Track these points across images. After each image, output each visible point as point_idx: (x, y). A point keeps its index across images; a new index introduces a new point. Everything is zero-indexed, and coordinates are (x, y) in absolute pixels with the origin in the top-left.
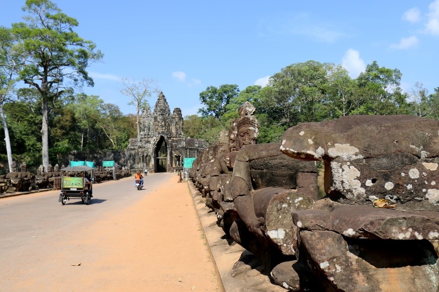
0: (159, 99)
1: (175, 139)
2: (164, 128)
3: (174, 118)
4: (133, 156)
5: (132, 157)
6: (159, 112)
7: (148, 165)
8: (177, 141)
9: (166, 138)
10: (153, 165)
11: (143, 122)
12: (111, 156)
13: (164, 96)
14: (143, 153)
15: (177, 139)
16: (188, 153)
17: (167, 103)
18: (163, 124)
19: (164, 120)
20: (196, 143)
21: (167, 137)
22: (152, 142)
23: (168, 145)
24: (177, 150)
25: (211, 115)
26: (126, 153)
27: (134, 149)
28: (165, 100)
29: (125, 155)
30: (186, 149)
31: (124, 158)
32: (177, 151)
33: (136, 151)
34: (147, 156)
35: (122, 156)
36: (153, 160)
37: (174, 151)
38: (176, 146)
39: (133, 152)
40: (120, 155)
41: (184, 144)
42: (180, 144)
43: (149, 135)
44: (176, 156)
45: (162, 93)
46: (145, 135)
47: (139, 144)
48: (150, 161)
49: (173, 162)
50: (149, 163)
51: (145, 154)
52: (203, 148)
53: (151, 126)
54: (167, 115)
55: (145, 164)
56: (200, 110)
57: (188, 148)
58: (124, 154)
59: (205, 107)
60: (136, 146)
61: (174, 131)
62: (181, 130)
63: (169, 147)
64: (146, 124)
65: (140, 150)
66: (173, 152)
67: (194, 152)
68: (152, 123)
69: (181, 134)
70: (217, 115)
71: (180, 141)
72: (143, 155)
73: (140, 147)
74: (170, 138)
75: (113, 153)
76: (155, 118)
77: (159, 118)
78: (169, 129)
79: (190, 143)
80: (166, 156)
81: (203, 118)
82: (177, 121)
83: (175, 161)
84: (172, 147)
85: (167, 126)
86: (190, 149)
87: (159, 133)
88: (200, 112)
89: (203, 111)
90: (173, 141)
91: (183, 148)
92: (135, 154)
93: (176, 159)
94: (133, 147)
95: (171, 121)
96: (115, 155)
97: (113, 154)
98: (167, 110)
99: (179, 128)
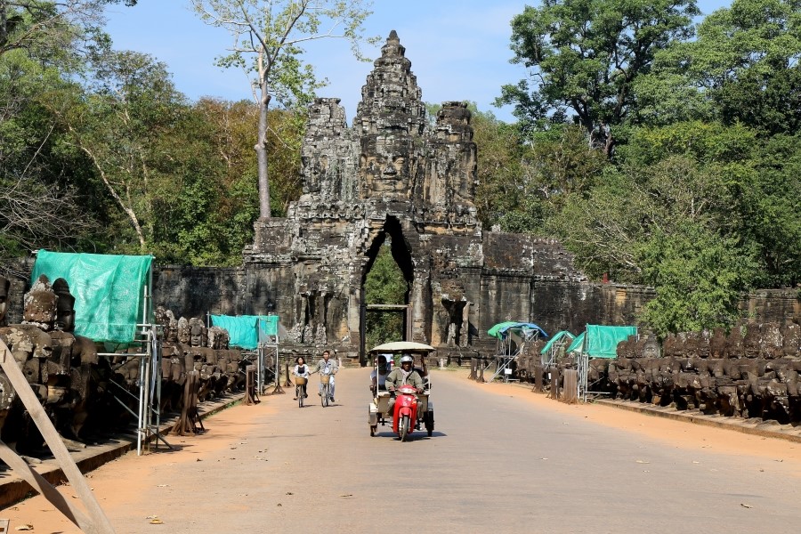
0: (381, 63)
1: (440, 230)
2: (400, 185)
3: (437, 144)
4: (268, 293)
5: (263, 299)
6: (383, 116)
7: (331, 331)
8: (449, 242)
9: (407, 225)
10: (353, 334)
11: (316, 155)
12: (177, 290)
13: (402, 50)
14: (312, 281)
15: (447, 231)
16: (493, 293)
17: (414, 79)
18: (398, 167)
19: (403, 151)
20: (527, 254)
21: (414, 224)
22: (353, 241)
23: (418, 257)
24: (451, 275)
25: (559, 117)
26: (239, 279)
27: (275, 265)
28: (407, 67)
29: (235, 288)
30: (486, 275)
31: (230, 297)
32: (451, 283)
33: (283, 273)
34: (329, 296)
35: (223, 289)
36: (353, 311)
37: (440, 279)
38: (447, 260)
39: (269, 277)
40: (212, 286)
41: (477, 253)
42: (463, 253)
43: (336, 208)
44: (445, 302)
45: (393, 35)
46: (321, 208)
47: (298, 245)
48: (340, 314)
49: (435, 326)
50: (337, 324)
51: (324, 289)
52: (554, 272)
53: (346, 175)
54: (415, 131)
55: (321, 329)
56: (509, 94)
57: (494, 273)
58: (231, 282)
59: (534, 79)
60: (284, 251)
61: (438, 198)
62: (467, 193)
63: (421, 266)
64: (328, 165)
65: (297, 268)
66: (436, 286)
67: (518, 291)
68: (349, 163)
69: (465, 212)
70: (586, 118)
71: (463, 239)
72: (316, 293)
73: (299, 258)
74: (423, 226)
75: (184, 275)
76: (367, 143)
77: (383, 143)
78: (420, 190)
79: (502, 251)
80: (406, 298)
81: (523, 129)
82: (452, 156)
83: (441, 322)
84: (431, 264)
85: (414, 176)
86: (502, 275)
87: (381, 206)
88: (507, 99)
89: (524, 98)
90: (436, 240)
91: (472, 269)
92: (276, 284)
93: (445, 313)
94: (268, 258)
95: (429, 158)
96: (193, 283)
97: (184, 283)
98: (414, 111)
99: (462, 186)
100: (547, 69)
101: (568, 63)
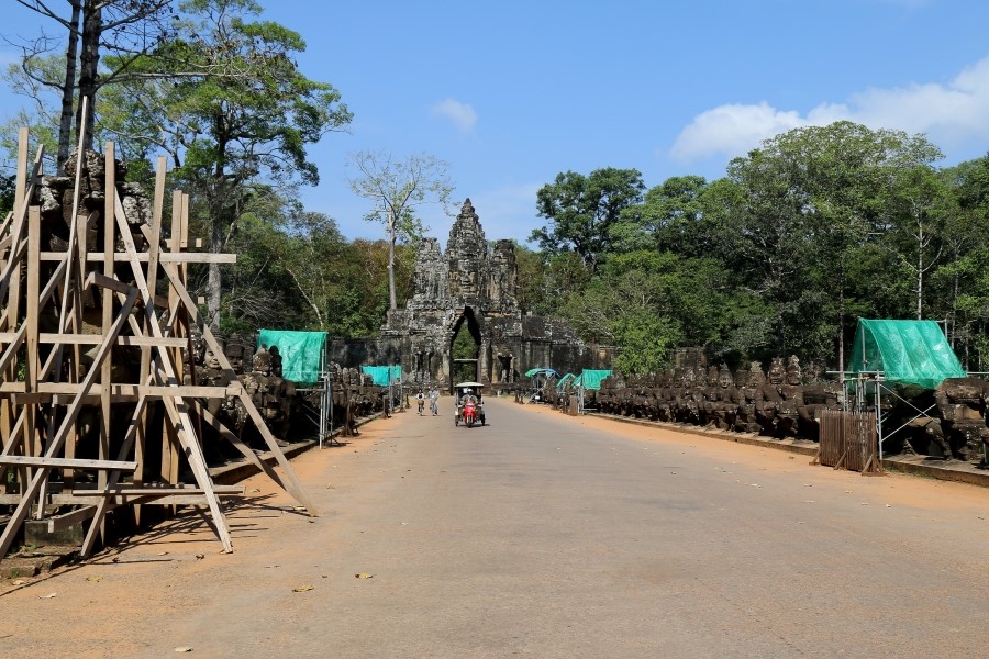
0: (461, 217)
1: (496, 315)
2: (472, 289)
3: (494, 264)
4: (395, 353)
5: (393, 356)
6: (462, 248)
7: (433, 375)
8: (502, 321)
9: (477, 312)
10: (446, 377)
11: (423, 272)
12: (342, 352)
13: (473, 210)
14: (422, 346)
15: (501, 316)
16: (528, 352)
17: (480, 226)
18: (471, 277)
19: (474, 268)
20: (548, 329)
21: (481, 311)
22: (445, 322)
23: (484, 332)
24: (503, 341)
25: (566, 248)
26: (378, 344)
27: (399, 336)
28: (476, 219)
29: (376, 350)
30: (524, 341)
31: (373, 355)
32: (503, 346)
33: (404, 341)
34: (431, 354)
35: (369, 351)
36: (446, 363)
37: (497, 344)
38: (500, 332)
39: (396, 344)
40: (363, 349)
41: (518, 328)
42: (510, 328)
43: (435, 303)
44: (499, 357)
45: (468, 201)
46: (426, 303)
47: (413, 325)
48: (438, 365)
49: (494, 371)
50: (436, 371)
51: (428, 351)
52: (564, 339)
53: (441, 283)
54: (481, 256)
55: (427, 374)
56: (537, 234)
57: (528, 339)
58: (374, 347)
59: (551, 226)
60: (404, 328)
61: (495, 296)
62: (513, 294)
63: (485, 336)
64: (430, 278)
65: (413, 338)
66: (495, 348)
67: (543, 350)
68: (443, 276)
69: (511, 304)
70: (581, 249)
71: (510, 320)
72: (423, 353)
73: (413, 332)
74: (486, 312)
75: (346, 343)
76: (453, 264)
77: (463, 264)
78: (485, 291)
79: (533, 327)
80: (477, 355)
81: (544, 255)
82: (503, 271)
83: (497, 369)
84: (491, 335)
85: (480, 283)
86: (533, 341)
87: (461, 301)
88: (535, 237)
89: (545, 237)
90: (494, 321)
91: (515, 337)
92: (400, 347)
93: (499, 363)
94: (396, 332)
95: (490, 272)
96: (351, 348)
97: (346, 347)
98: (481, 245)
99: (509, 289)
100: (558, 220)
101: (570, 217)
